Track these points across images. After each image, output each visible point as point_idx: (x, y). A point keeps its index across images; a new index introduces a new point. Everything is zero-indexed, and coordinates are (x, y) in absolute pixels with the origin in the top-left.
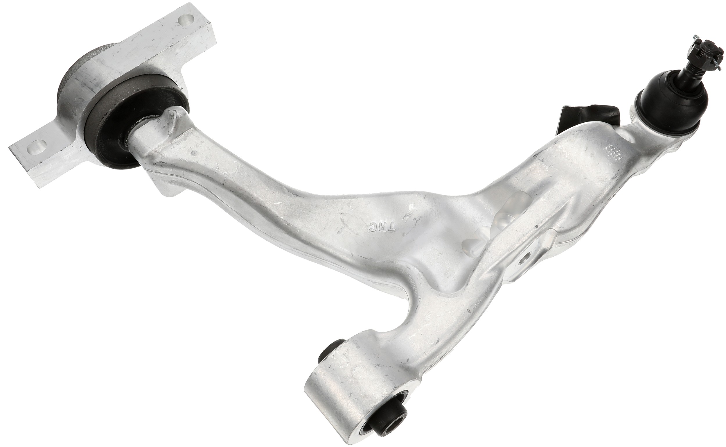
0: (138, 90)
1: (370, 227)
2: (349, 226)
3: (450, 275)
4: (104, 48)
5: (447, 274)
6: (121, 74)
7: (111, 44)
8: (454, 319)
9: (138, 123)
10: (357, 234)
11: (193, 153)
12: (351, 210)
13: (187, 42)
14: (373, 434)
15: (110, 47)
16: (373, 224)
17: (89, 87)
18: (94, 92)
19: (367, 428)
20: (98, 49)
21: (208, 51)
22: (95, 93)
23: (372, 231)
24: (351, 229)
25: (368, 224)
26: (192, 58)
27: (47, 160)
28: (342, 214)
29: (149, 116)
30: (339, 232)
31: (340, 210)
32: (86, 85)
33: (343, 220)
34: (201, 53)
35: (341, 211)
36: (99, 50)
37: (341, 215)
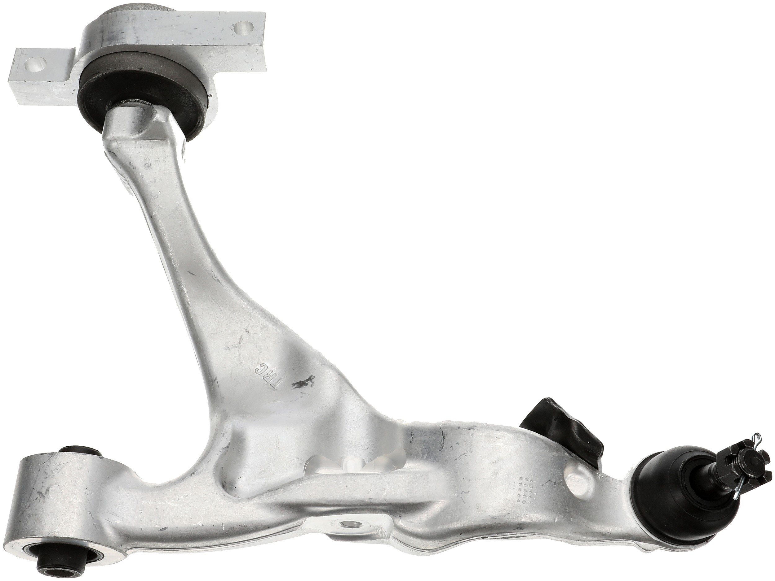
0: (142, 69)
1: (259, 367)
2: (241, 350)
3: (265, 477)
4: (156, 8)
5: (264, 473)
6: (136, 42)
7: (167, 7)
8: (201, 521)
9: (130, 101)
10: (241, 364)
11: (147, 166)
12: (259, 336)
13: (227, 52)
14: (34, 561)
15: (163, 10)
16: (265, 366)
17: (103, 37)
18: (102, 43)
19: (35, 550)
20: (149, 5)
21: (251, 74)
22: (102, 45)
23: (256, 373)
24: (240, 354)
25: (261, 361)
26: (230, 71)
27: (33, 82)
28: (247, 332)
29: (145, 102)
30: (227, 348)
31: (249, 326)
32: (103, 33)
33: (242, 339)
34: (243, 72)
35: (249, 329)
36: (149, 7)
37: (245, 333)
